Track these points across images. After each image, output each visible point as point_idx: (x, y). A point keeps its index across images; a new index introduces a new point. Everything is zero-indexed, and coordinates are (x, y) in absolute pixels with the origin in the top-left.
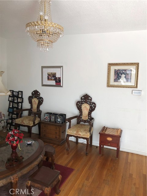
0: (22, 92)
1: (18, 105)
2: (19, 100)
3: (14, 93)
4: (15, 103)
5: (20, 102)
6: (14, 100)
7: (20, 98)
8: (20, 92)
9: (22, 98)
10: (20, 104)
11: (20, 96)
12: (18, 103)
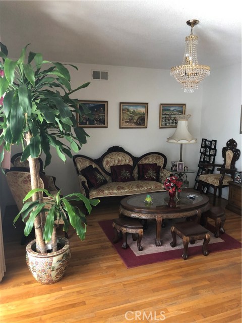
0: (215, 141)
1: (210, 159)
2: (212, 152)
3: (207, 142)
4: (207, 155)
5: (212, 155)
6: (206, 151)
7: (213, 149)
8: (213, 142)
9: (215, 149)
10: (213, 157)
11: (213, 147)
12: (210, 156)
